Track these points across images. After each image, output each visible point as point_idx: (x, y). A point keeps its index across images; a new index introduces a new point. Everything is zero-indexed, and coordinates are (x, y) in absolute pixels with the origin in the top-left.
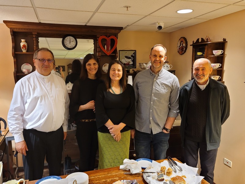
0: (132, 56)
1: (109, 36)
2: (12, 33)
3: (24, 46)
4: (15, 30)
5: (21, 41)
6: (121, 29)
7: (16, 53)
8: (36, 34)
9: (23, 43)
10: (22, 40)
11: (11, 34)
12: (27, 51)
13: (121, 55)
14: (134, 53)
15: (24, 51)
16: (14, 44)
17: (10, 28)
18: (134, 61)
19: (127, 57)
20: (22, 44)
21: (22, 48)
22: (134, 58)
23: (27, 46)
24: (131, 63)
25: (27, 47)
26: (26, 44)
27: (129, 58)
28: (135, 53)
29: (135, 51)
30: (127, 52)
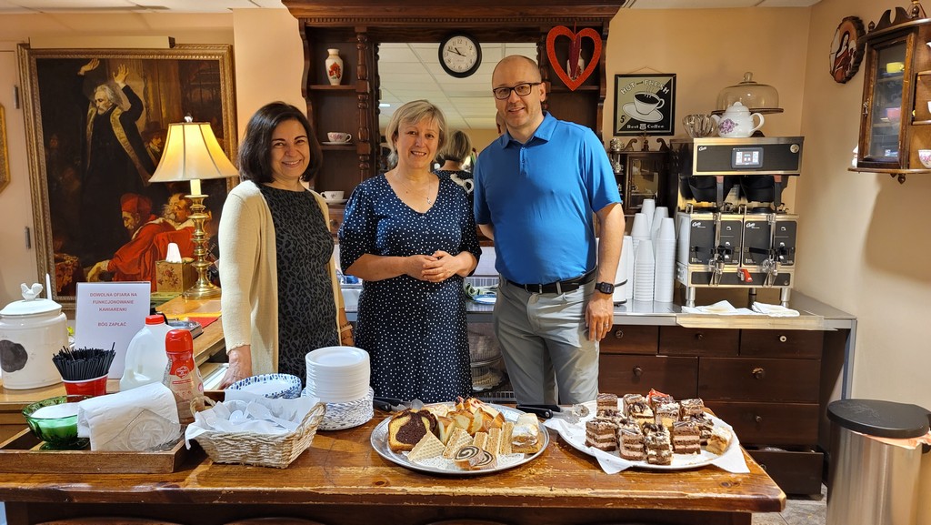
0: (660, 94)
1: (579, 29)
2: (304, 33)
3: (335, 67)
4: (312, 24)
5: (328, 55)
7: (313, 87)
8: (364, 30)
9: (332, 59)
10: (331, 51)
11: (301, 36)
12: (342, 83)
13: (622, 92)
14: (668, 85)
15: (334, 82)
16: (309, 63)
17: (299, 19)
18: (668, 111)
19: (641, 98)
20: (329, 63)
21: (328, 73)
23: (341, 68)
24: (658, 117)
25: (341, 71)
26: (339, 62)
27: (650, 100)
28: (672, 84)
30: (645, 80)
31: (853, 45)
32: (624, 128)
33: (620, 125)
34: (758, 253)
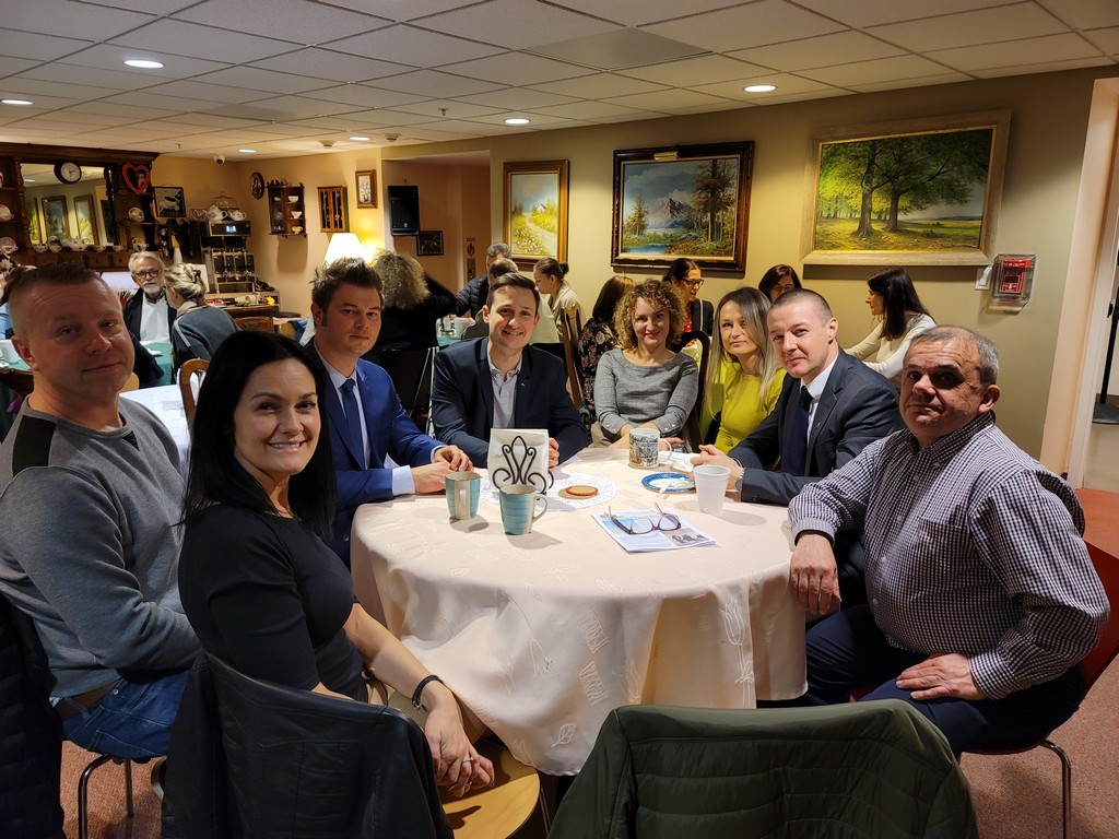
0: (177, 197)
6: (156, 155)
8: (20, 159)
13: (158, 195)
18: (181, 205)
19: (167, 198)
22: (180, 198)
24: (177, 208)
25: (3, 179)
26: (2, 174)
27: (173, 200)
28: (181, 192)
29: (182, 188)
30: (169, 190)
31: (260, 184)
34: (241, 268)
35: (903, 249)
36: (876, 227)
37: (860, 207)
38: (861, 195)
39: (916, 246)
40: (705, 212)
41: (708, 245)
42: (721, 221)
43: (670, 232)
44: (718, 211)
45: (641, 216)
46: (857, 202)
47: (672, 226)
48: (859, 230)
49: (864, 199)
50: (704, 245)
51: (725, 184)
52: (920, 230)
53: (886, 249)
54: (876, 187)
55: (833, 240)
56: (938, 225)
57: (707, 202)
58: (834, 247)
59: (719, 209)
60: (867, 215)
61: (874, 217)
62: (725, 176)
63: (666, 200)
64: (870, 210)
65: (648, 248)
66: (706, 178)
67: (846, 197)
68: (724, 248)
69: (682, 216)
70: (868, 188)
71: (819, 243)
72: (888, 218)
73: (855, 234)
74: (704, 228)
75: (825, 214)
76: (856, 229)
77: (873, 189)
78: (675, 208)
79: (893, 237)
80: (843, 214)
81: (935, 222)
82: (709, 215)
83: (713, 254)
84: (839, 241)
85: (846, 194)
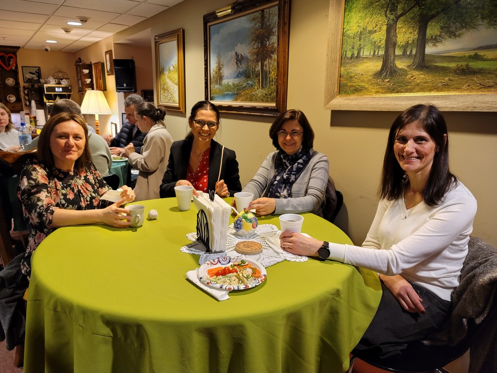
0: (36, 72)
1: (8, 54)
6: (18, 48)
13: (24, 71)
14: (38, 70)
19: (31, 73)
22: (38, 74)
24: (37, 78)
27: (34, 74)
29: (40, 67)
30: (31, 68)
32: (27, 81)
33: (25, 80)
35: (430, 90)
36: (400, 64)
37: (383, 42)
38: (385, 28)
39: (446, 87)
40: (257, 61)
41: (259, 92)
42: (267, 69)
43: (236, 81)
44: (265, 60)
45: (220, 69)
46: (380, 36)
47: (238, 76)
48: (382, 69)
49: (388, 31)
50: (256, 92)
51: (270, 33)
52: (453, 65)
53: (410, 91)
54: (401, 15)
55: (356, 83)
56: (476, 57)
57: (259, 51)
58: (357, 90)
59: (266, 58)
60: (391, 51)
61: (398, 52)
62: (270, 25)
63: (233, 53)
64: (395, 44)
65: (224, 96)
66: (257, 29)
67: (370, 32)
68: (270, 94)
69: (243, 67)
70: (392, 17)
71: (344, 87)
72: (414, 52)
73: (378, 74)
74: (257, 76)
75: (349, 55)
76: (379, 68)
77: (398, 18)
78: (239, 59)
79: (419, 76)
80: (366, 52)
81: (472, 53)
82: (260, 63)
83: (263, 101)
84: (362, 84)
85: (370, 28)
